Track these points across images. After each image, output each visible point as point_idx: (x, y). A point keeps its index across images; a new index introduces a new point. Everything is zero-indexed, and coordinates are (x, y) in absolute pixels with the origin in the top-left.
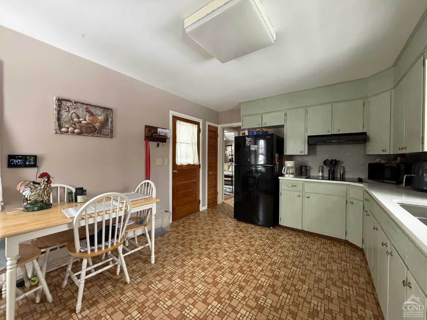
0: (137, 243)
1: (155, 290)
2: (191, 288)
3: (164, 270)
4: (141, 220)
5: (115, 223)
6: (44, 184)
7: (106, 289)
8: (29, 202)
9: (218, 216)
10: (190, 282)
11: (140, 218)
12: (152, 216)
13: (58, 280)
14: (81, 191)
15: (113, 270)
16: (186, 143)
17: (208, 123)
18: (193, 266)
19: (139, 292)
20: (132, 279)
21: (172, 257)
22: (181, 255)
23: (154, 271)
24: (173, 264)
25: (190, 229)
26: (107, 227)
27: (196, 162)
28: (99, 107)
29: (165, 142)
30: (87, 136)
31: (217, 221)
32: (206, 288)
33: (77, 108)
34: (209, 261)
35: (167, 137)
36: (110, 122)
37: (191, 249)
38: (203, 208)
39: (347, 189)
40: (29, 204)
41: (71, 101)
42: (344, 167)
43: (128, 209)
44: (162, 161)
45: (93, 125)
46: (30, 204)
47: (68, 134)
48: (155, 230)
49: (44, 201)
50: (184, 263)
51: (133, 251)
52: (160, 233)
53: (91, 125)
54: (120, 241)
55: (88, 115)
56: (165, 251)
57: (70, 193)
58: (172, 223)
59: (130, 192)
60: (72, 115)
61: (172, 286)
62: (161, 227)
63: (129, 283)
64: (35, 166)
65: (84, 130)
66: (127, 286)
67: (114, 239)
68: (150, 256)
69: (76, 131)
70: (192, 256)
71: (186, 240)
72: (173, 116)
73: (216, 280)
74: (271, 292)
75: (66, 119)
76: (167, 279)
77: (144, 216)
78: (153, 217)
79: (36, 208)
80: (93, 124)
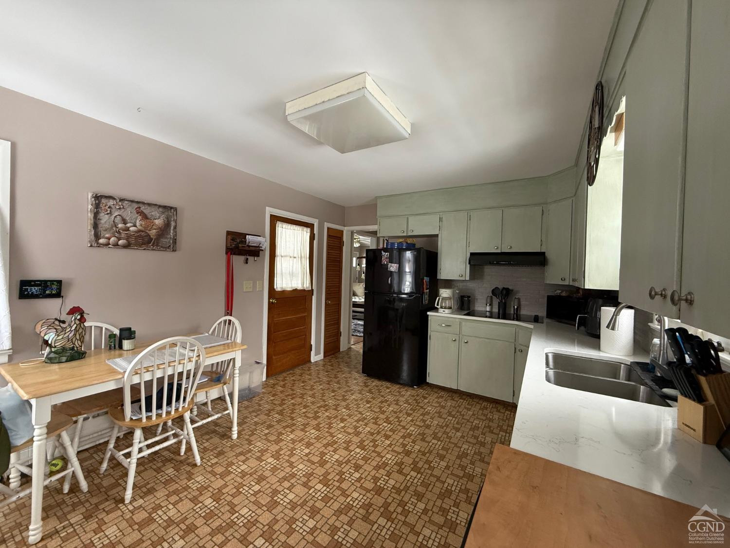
0: (210, 410)
1: (236, 473)
2: (288, 470)
3: (252, 446)
4: (218, 376)
5: (182, 380)
6: (75, 323)
7: (165, 473)
8: (53, 350)
9: (339, 370)
10: (288, 461)
11: (216, 373)
12: (234, 370)
13: (91, 464)
14: (128, 333)
15: (175, 448)
16: (290, 257)
17: (327, 225)
18: (293, 441)
19: (215, 476)
20: (204, 460)
21: (264, 429)
22: (278, 427)
23: (235, 449)
24: (264, 438)
25: (293, 390)
26: (171, 386)
27: (307, 285)
28: (156, 205)
29: (258, 256)
30: (137, 249)
31: (336, 377)
32: (309, 469)
33: (123, 208)
34: (318, 434)
35: (260, 248)
36: (172, 228)
37: (292, 419)
38: (316, 357)
39: (517, 332)
40: (53, 352)
41: (114, 199)
42: (519, 299)
43: (199, 359)
44: (252, 285)
45: (147, 233)
46: (55, 352)
47: (109, 247)
48: (239, 391)
49: (75, 348)
50: (281, 437)
51: (205, 421)
52: (247, 396)
53: (144, 233)
54: (188, 405)
55: (140, 217)
56: (253, 422)
57: (112, 336)
58: (266, 381)
59: (202, 334)
60: (116, 219)
61: (261, 468)
62: (249, 387)
63: (199, 464)
64: (58, 295)
65: (132, 240)
66: (195, 469)
67: (179, 402)
68: (230, 428)
69: (121, 242)
70: (293, 428)
71: (286, 405)
72: (271, 216)
73: (324, 458)
74: (396, 471)
75: (107, 226)
76: (255, 459)
77: (222, 370)
78: (237, 371)
79: (64, 359)
80: (147, 231)
